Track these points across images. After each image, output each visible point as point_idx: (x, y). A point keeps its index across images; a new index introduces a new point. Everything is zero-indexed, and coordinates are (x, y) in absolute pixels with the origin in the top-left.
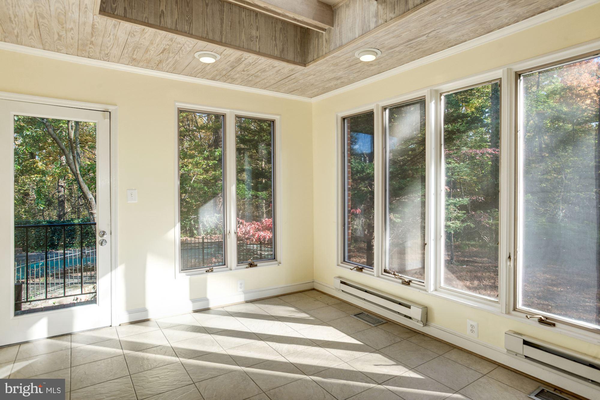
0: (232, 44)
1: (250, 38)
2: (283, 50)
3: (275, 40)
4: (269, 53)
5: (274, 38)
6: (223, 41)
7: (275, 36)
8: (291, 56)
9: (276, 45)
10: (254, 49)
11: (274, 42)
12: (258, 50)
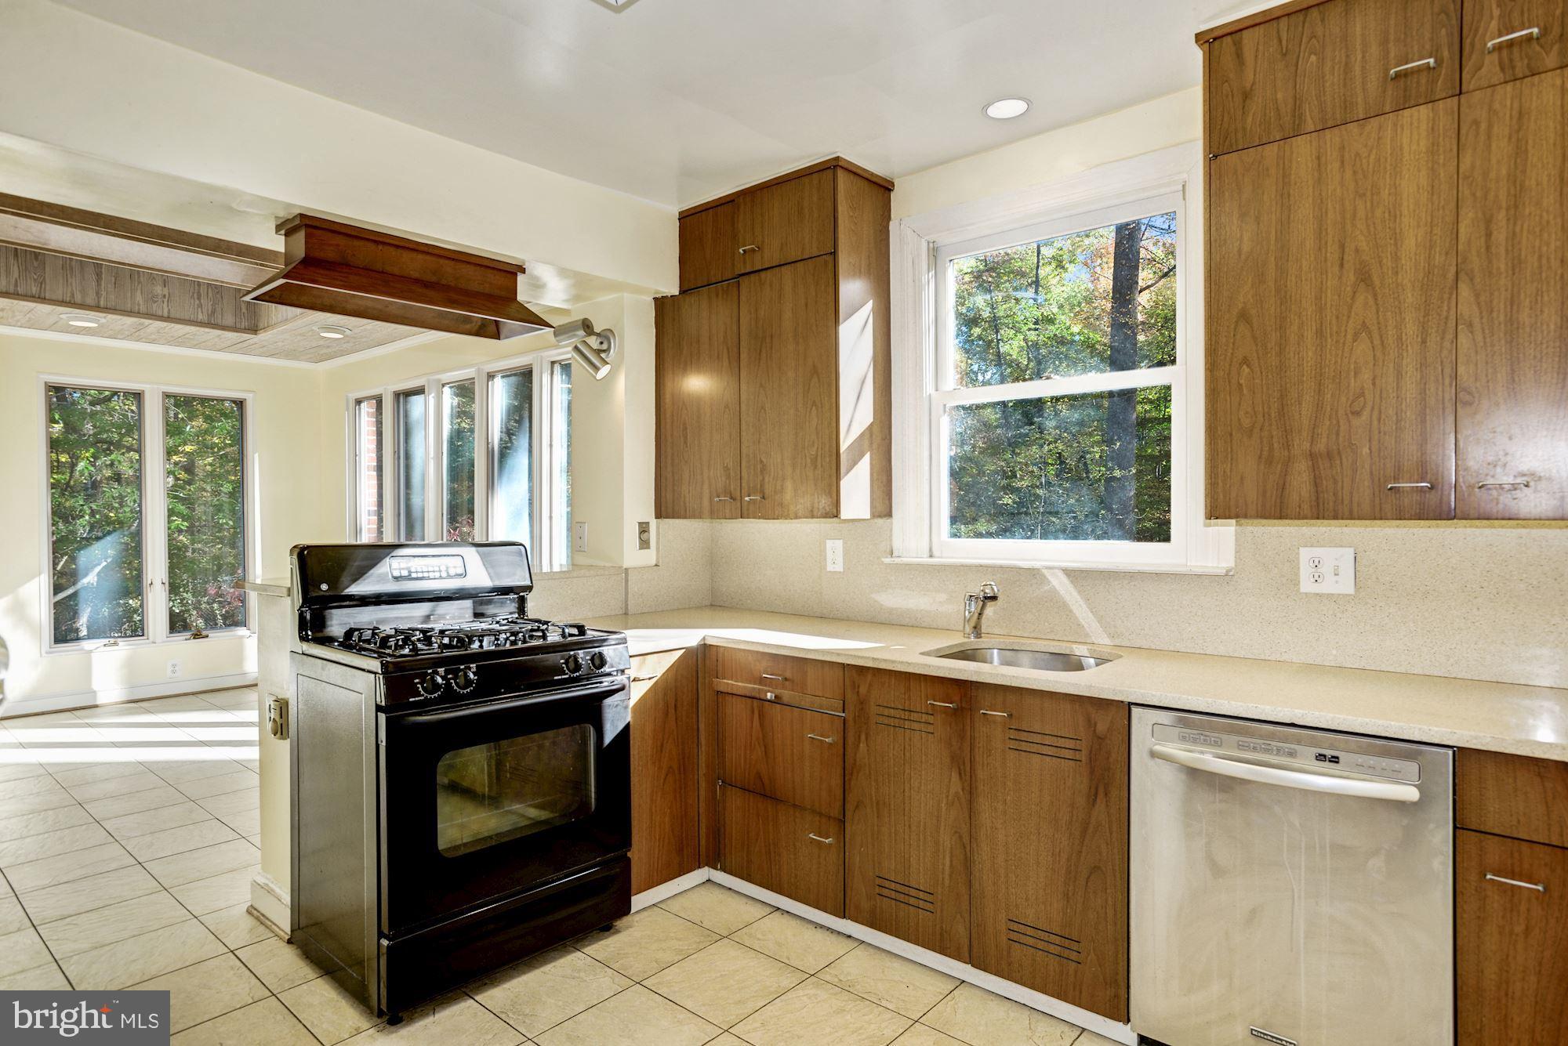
0: (118, 308)
1: (153, 298)
2: (213, 312)
3: (199, 299)
4: (187, 318)
5: (195, 295)
6: (102, 303)
7: (199, 292)
8: (229, 320)
9: (200, 306)
10: (160, 313)
11: (197, 302)
12: (166, 314)
